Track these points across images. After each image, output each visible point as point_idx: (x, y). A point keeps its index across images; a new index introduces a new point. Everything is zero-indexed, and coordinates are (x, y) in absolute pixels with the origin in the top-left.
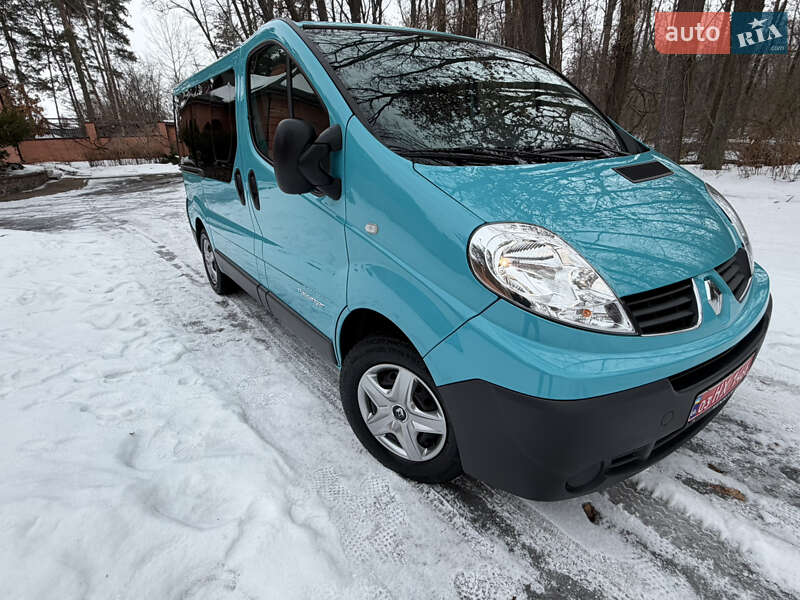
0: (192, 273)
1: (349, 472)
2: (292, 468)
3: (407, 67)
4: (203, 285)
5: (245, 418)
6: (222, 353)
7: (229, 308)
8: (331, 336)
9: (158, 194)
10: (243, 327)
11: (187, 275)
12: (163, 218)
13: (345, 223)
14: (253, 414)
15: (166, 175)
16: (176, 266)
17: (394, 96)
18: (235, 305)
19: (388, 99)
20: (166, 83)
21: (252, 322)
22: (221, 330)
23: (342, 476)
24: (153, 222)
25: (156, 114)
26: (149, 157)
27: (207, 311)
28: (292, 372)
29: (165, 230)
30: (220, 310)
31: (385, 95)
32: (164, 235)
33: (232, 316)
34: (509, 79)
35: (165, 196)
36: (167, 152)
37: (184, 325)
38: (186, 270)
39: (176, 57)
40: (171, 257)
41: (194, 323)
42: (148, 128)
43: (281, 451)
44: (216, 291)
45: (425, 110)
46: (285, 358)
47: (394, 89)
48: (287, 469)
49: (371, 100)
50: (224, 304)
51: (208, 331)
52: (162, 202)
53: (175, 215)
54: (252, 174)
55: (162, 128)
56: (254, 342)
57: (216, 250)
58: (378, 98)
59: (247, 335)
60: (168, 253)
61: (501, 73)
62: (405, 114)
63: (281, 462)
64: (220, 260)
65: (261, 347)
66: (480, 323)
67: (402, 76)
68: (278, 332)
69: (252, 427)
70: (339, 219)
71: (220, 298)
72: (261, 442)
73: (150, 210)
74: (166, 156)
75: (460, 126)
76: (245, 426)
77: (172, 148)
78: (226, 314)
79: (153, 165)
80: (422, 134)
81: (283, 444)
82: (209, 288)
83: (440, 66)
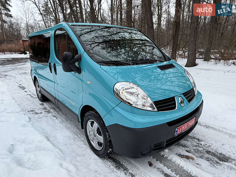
0: (31, 94)
1: (80, 155)
2: (63, 154)
3: (105, 34)
4: (35, 98)
5: (48, 140)
6: (42, 120)
7: (44, 106)
8: (78, 114)
9: (18, 65)
10: (49, 112)
11: (29, 95)
12: (20, 74)
13: (82, 81)
14: (51, 139)
15: (22, 59)
16: (25, 91)
17: (99, 43)
18: (46, 105)
19: (97, 44)
20: (23, 25)
21: (52, 110)
22: (41, 113)
23: (78, 156)
24: (17, 76)
25: (19, 36)
26: (15, 51)
27: (37, 107)
28: (64, 126)
29: (21, 79)
30: (41, 106)
31: (96, 43)
32: (21, 80)
33: (45, 108)
34: (136, 38)
35: (21, 66)
36: (22, 50)
37: (29, 111)
38: (29, 93)
39: (27, 17)
40: (23, 88)
41: (32, 111)
42: (16, 42)
43: (60, 149)
44: (40, 100)
45: (110, 47)
46: (62, 122)
47: (101, 40)
48: (61, 154)
49: (91, 44)
50: (42, 104)
51: (37, 113)
52: (20, 68)
53: (25, 73)
54: (54, 64)
55: (21, 42)
56: (52, 117)
57: (41, 87)
58: (93, 44)
59: (50, 115)
60: (22, 87)
61: (134, 36)
62: (104, 48)
63: (60, 152)
64: (42, 90)
65: (55, 118)
66: (117, 108)
67: (104, 36)
68: (61, 113)
69: (51, 142)
70: (80, 79)
71: (41, 103)
72: (53, 147)
73: (16, 71)
74: (21, 51)
75: (120, 52)
76: (49, 142)
77: (24, 49)
78: (43, 108)
79: (17, 55)
80: (108, 55)
81: (60, 147)
82: (37, 99)
83: (116, 34)
